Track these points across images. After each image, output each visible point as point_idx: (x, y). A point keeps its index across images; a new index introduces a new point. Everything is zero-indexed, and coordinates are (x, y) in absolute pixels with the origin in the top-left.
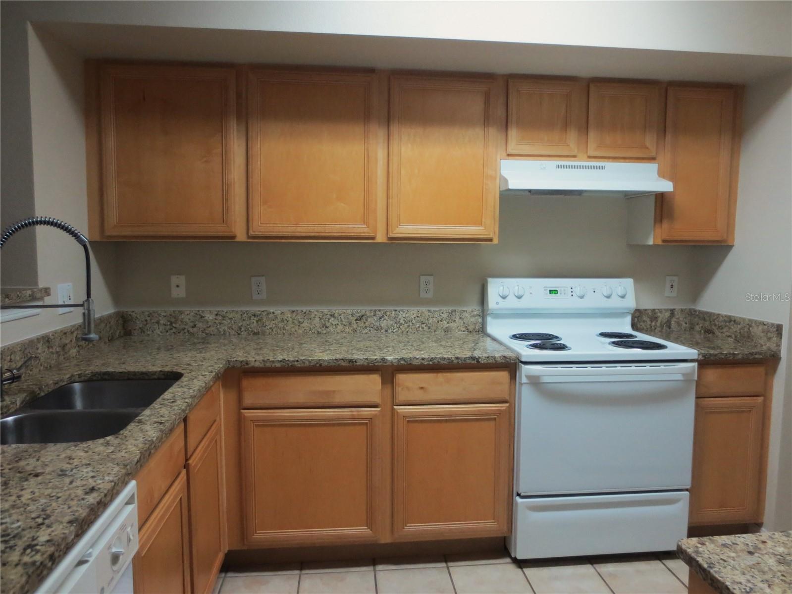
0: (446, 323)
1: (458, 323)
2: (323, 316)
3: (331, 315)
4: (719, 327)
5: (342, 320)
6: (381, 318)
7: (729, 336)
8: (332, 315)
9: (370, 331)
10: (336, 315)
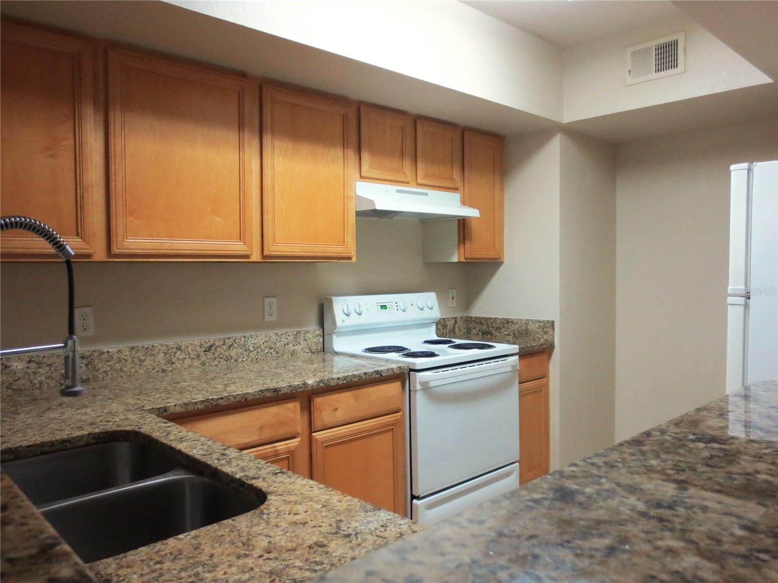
0: (292, 346)
1: (302, 345)
2: (168, 350)
3: (177, 349)
4: (497, 328)
5: (189, 354)
6: (230, 347)
7: (508, 335)
8: (179, 348)
9: (219, 362)
10: (183, 348)
